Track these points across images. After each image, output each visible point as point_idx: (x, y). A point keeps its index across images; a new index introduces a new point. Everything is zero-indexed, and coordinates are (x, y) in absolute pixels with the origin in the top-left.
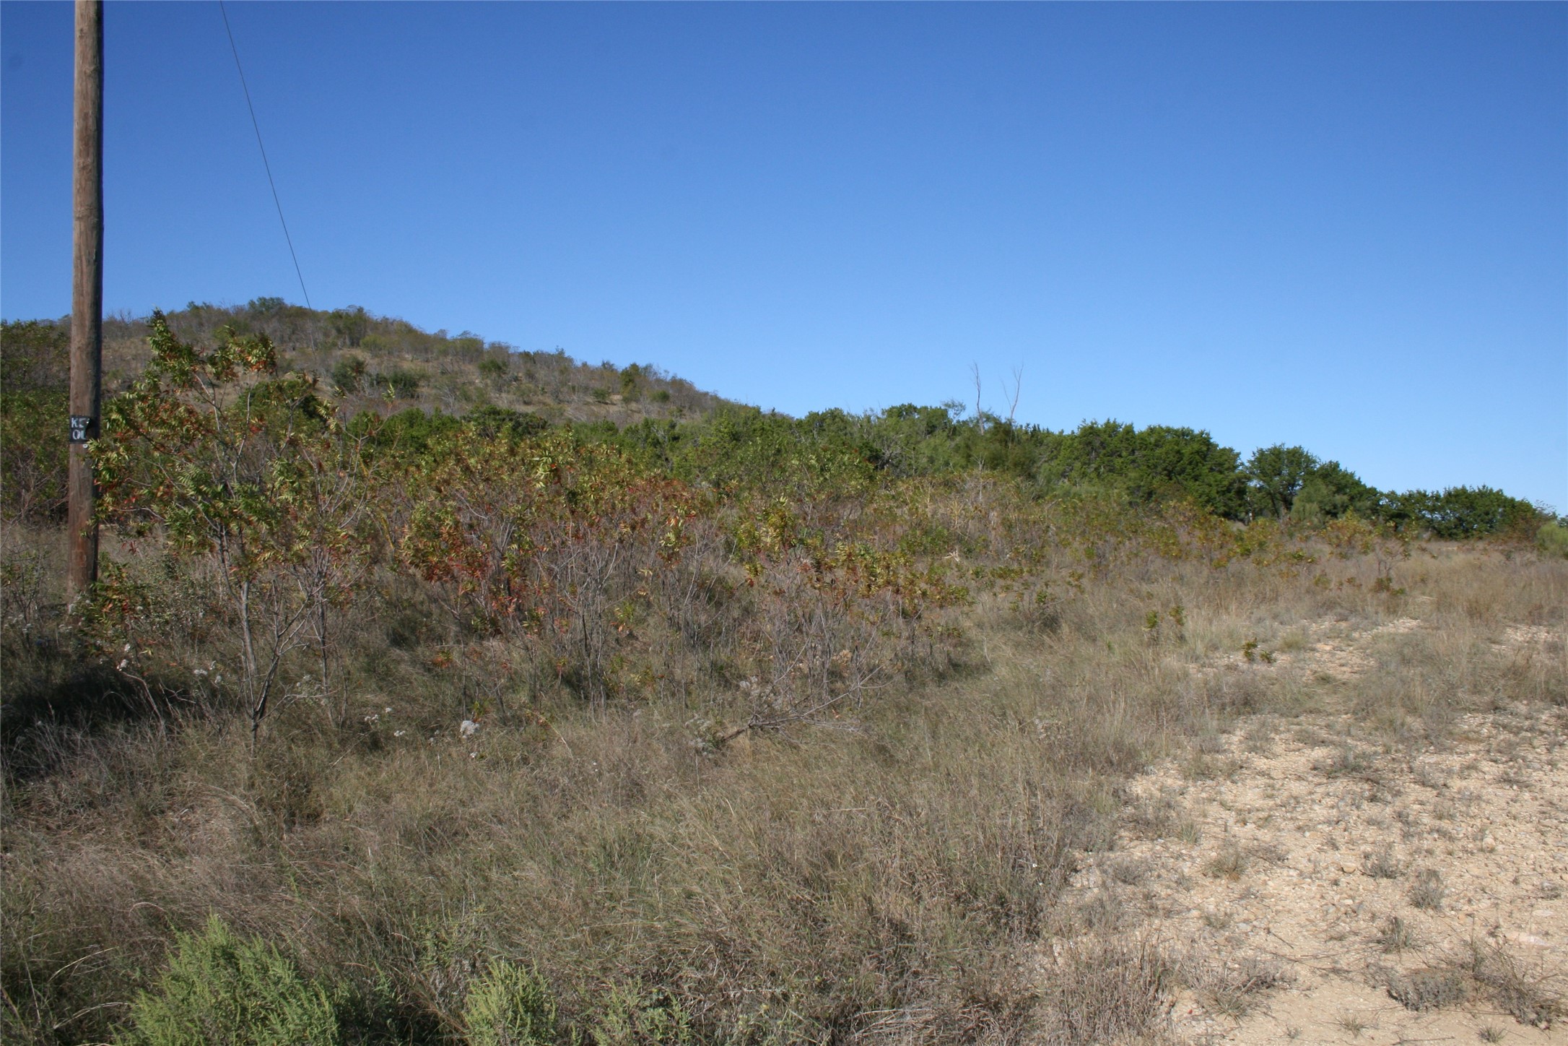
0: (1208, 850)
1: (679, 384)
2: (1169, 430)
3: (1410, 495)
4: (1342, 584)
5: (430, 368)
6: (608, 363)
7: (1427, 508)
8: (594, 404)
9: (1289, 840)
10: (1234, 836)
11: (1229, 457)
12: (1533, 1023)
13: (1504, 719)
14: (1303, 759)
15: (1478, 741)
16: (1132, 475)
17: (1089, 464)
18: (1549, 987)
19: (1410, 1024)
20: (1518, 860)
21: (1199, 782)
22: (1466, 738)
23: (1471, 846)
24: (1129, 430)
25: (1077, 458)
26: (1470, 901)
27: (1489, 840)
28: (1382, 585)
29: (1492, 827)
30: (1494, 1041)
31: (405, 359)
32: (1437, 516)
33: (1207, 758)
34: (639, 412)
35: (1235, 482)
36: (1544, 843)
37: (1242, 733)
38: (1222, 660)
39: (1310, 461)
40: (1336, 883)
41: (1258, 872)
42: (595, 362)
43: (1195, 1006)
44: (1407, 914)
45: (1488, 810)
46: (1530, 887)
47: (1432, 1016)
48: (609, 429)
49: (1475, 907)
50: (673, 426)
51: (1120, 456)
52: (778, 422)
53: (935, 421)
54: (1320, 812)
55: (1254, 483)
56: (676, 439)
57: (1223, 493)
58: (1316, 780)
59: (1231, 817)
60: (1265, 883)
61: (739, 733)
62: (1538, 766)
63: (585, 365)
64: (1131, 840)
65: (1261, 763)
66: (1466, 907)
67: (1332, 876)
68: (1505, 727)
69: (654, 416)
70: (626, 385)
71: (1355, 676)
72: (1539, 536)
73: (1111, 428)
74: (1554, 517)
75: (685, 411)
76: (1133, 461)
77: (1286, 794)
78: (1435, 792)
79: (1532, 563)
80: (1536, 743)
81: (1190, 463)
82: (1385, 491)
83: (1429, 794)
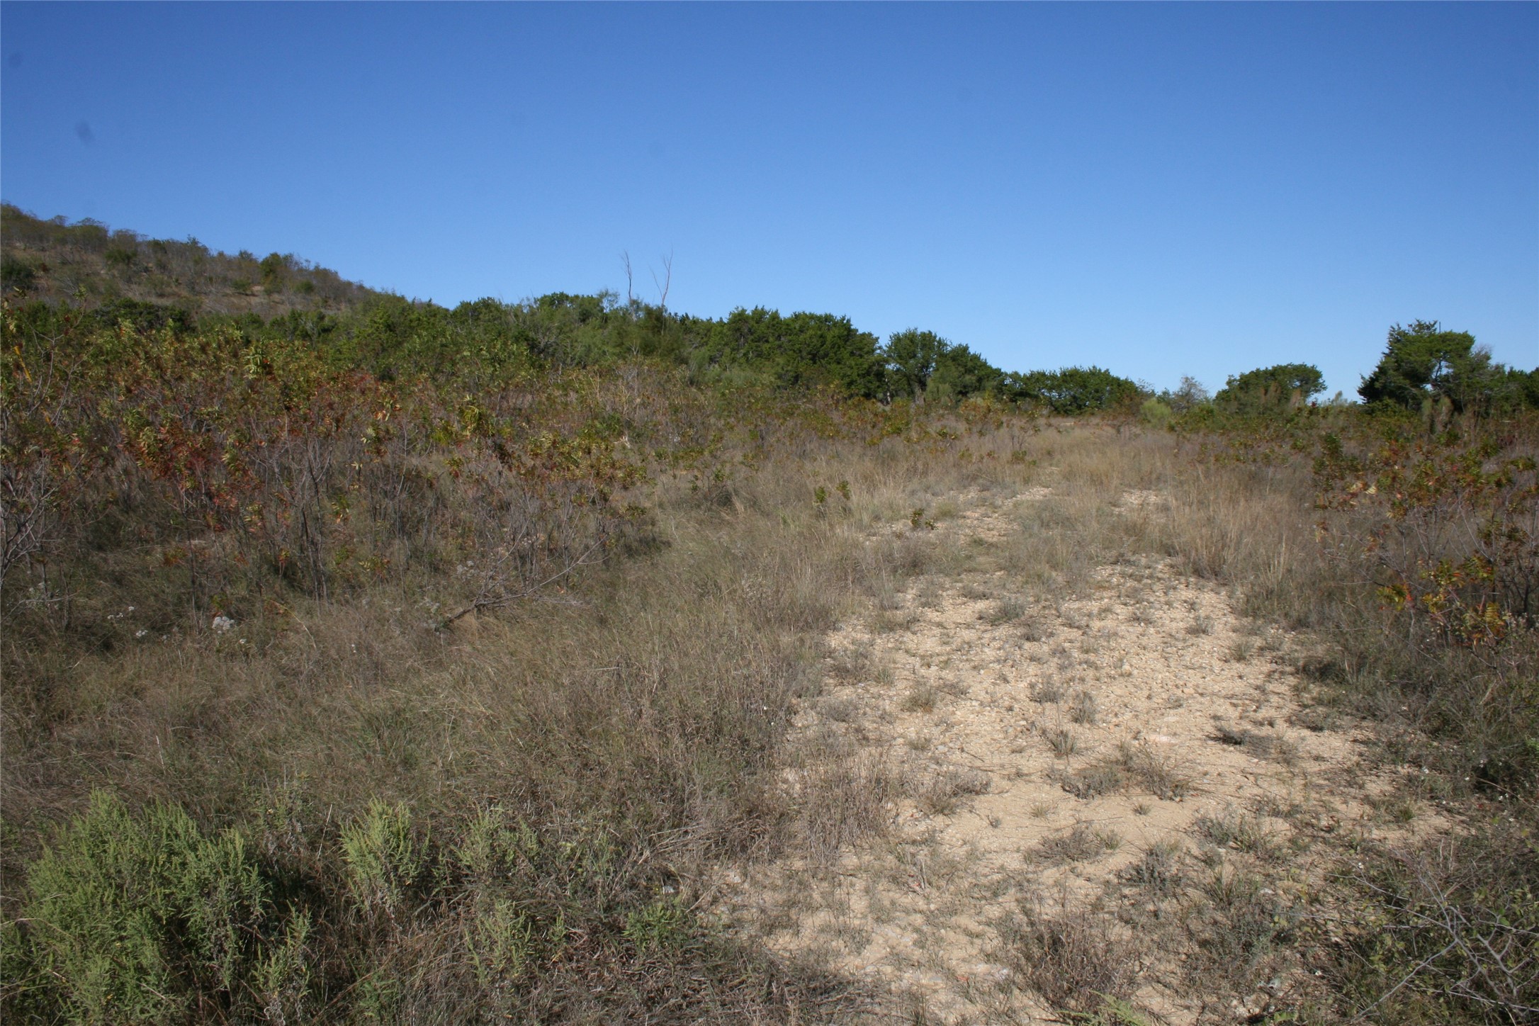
0: (902, 690)
1: (324, 276)
2: (812, 317)
3: (1032, 375)
4: (982, 458)
5: (48, 258)
6: (245, 253)
7: (1046, 387)
8: (233, 295)
9: (968, 678)
10: (923, 677)
11: (868, 341)
12: (1171, 799)
13: (1129, 570)
14: (969, 612)
15: (1110, 588)
16: (781, 360)
17: (738, 350)
18: (1179, 772)
19: (1083, 808)
20: (1150, 681)
21: (884, 635)
22: (1100, 587)
23: (1113, 672)
24: (775, 316)
25: (726, 344)
26: (1116, 715)
27: (1126, 667)
28: (1018, 458)
29: (1129, 656)
30: (1145, 814)
31: (16, 248)
32: (1054, 394)
33: (888, 614)
34: (283, 303)
35: (874, 365)
36: (1169, 666)
37: (914, 591)
38: (886, 529)
39: (941, 344)
40: (1010, 709)
41: (946, 705)
42: (232, 251)
43: (915, 811)
44: (1071, 728)
45: (1123, 643)
46: (1160, 701)
47: (1098, 800)
48: (254, 322)
49: (1121, 719)
50: (322, 318)
51: (767, 341)
52: (432, 312)
53: (588, 310)
54: (989, 653)
55: (891, 367)
56: (326, 330)
57: (864, 376)
58: (982, 628)
59: (917, 662)
60: (954, 713)
61: (465, 612)
62: (1158, 606)
63: (221, 254)
64: (836, 686)
65: (932, 615)
66: (1114, 720)
67: (1007, 704)
68: (1131, 576)
69: (299, 308)
70: (267, 275)
71: (1002, 538)
72: (1142, 411)
73: (759, 315)
74: (1153, 394)
75: (331, 302)
76: (780, 347)
77: (959, 640)
78: (1080, 632)
79: (1137, 436)
80: (1155, 588)
81: (833, 347)
82: (1009, 371)
83: (1075, 634)
